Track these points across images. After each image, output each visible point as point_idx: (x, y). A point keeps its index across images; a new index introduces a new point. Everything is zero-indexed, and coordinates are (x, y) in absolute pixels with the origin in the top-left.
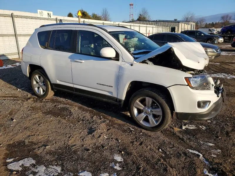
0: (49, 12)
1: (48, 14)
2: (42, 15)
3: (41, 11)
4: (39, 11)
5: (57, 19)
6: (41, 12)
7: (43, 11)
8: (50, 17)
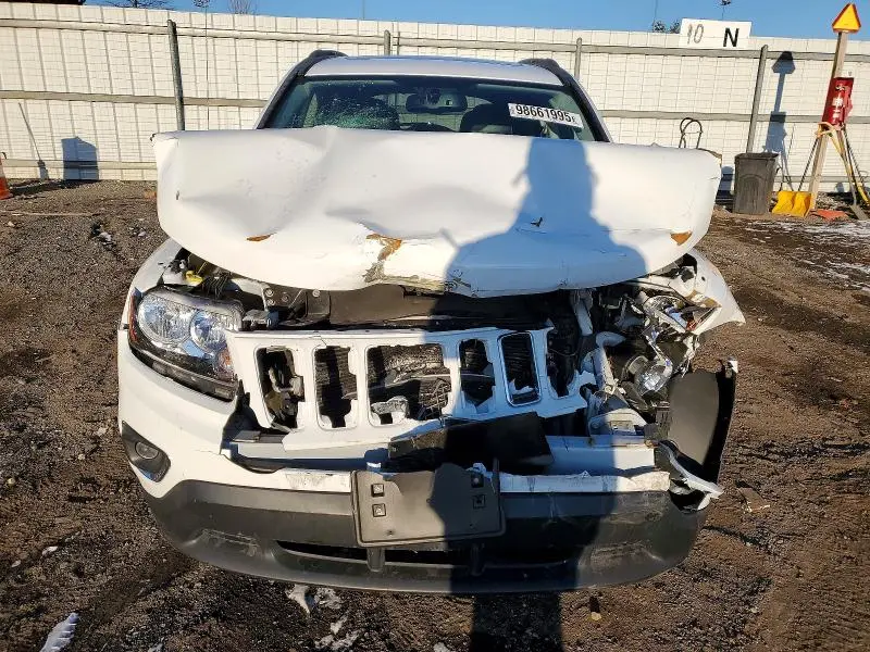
0: (733, 26)
1: (728, 31)
2: (697, 39)
3: (695, 22)
4: (685, 24)
5: (765, 52)
6: (694, 29)
7: (703, 22)
8: (734, 44)
